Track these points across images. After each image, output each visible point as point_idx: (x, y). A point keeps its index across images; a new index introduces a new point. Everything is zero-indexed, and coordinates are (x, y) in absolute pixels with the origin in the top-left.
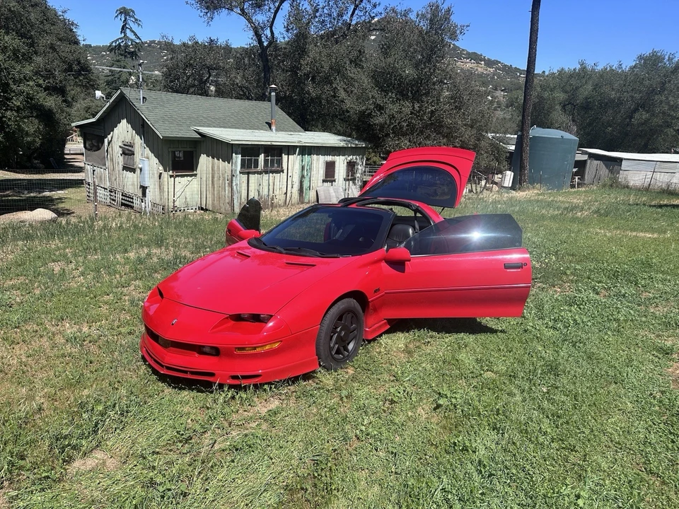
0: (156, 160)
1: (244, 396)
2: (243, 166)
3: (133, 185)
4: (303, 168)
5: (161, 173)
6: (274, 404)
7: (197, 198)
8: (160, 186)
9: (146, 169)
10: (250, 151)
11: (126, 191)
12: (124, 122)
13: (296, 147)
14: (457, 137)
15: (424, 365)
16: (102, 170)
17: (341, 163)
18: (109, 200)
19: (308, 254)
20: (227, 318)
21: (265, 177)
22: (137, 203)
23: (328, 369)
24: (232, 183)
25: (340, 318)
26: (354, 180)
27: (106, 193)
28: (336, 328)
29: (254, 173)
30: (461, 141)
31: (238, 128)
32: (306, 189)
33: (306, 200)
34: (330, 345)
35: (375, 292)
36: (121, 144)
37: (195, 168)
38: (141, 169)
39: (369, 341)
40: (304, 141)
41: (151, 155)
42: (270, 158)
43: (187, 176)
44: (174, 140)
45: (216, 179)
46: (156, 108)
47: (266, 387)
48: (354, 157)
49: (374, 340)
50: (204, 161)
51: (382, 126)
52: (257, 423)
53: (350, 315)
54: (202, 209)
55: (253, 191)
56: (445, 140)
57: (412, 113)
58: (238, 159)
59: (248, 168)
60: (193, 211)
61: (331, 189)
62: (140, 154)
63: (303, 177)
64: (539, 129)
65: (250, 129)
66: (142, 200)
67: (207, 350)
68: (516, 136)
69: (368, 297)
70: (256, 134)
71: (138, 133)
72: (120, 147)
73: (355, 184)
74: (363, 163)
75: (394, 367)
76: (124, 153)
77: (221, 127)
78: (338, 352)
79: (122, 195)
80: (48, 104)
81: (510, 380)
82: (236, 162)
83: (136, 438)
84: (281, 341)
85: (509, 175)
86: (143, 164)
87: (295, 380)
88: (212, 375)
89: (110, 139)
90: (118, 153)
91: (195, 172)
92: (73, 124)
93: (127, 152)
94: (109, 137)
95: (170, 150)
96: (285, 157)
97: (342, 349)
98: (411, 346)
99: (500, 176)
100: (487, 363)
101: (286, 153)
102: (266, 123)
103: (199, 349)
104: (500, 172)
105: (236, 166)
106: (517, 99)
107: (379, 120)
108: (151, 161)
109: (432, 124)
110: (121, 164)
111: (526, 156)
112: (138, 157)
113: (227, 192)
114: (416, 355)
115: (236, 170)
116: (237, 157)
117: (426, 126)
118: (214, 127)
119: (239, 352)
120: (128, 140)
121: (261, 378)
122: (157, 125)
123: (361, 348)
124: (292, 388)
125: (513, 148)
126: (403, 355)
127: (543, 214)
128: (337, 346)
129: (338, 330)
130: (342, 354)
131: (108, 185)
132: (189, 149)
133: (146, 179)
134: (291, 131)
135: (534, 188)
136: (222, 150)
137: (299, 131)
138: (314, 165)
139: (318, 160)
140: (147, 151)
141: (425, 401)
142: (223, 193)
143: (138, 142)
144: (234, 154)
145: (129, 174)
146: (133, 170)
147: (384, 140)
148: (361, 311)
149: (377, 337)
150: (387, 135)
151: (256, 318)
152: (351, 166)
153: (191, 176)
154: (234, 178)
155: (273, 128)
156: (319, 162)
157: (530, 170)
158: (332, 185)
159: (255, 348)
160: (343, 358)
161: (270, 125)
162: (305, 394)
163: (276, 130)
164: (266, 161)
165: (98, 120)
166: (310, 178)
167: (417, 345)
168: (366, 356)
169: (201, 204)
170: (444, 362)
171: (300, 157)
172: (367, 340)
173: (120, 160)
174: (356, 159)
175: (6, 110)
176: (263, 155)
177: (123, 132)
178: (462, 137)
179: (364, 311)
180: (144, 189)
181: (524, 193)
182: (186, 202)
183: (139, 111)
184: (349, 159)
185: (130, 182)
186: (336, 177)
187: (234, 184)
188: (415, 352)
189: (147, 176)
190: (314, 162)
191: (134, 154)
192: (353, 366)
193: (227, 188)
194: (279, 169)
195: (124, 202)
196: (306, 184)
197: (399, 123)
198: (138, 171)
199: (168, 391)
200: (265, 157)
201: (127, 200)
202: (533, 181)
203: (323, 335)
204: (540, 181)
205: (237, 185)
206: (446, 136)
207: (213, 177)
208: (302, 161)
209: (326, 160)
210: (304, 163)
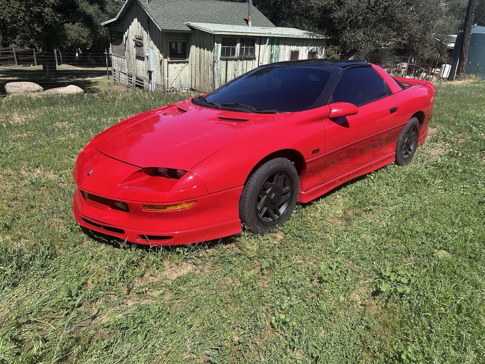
0: (158, 50)
1: (152, 258)
2: (222, 53)
3: (143, 70)
4: (272, 56)
5: (161, 60)
6: (187, 269)
7: (189, 81)
8: (161, 71)
9: (151, 58)
10: (228, 41)
11: (139, 75)
12: (136, 20)
13: (266, 38)
14: (405, 31)
15: (364, 236)
16: (122, 59)
17: (304, 52)
18: (127, 83)
19: (244, 109)
20: (140, 171)
21: (240, 63)
22: (146, 83)
23: (253, 232)
24: (214, 67)
25: (271, 179)
27: (125, 77)
28: (265, 190)
29: (231, 60)
30: (409, 34)
31: (221, 24)
34: (256, 208)
35: (313, 152)
36: (134, 38)
37: (187, 56)
38: (148, 58)
39: (304, 205)
40: (273, 33)
41: (155, 47)
42: (244, 47)
43: (181, 62)
44: (170, 33)
45: (202, 64)
46: (158, 7)
47: (178, 249)
48: (315, 47)
49: (310, 204)
50: (194, 50)
51: (341, 20)
52: (161, 291)
53: (282, 177)
54: (193, 90)
55: (230, 74)
56: (395, 33)
57: (367, 8)
58: (219, 47)
59: (227, 55)
60: (185, 91)
62: (147, 45)
64: (479, 27)
65: (231, 24)
66: (149, 82)
67: (119, 205)
68: (456, 36)
69: (305, 158)
70: (235, 28)
71: (145, 30)
72: (134, 40)
74: (322, 53)
75: (328, 235)
76: (136, 46)
77: (207, 22)
78: (267, 215)
79: (136, 79)
80: (89, 11)
81: (471, 263)
82: (217, 50)
83: (24, 299)
84: (196, 201)
85: (448, 67)
86: (149, 53)
87: (212, 244)
88: (122, 232)
89: (127, 36)
90: (132, 45)
91: (187, 60)
92: (102, 24)
93: (138, 44)
94: (126, 33)
95: (168, 41)
96: (257, 46)
97: (271, 212)
98: (350, 213)
99: (438, 70)
100: (440, 238)
101: (258, 42)
102: (244, 19)
103: (112, 204)
104: (440, 66)
105: (217, 53)
106: (459, 4)
107: (338, 14)
108: (155, 51)
109: (384, 18)
110: (135, 53)
111: (466, 49)
112: (145, 47)
113: (210, 75)
114: (355, 224)
115: (217, 57)
116: (218, 46)
117: (380, 20)
118: (203, 22)
119: (148, 210)
120: (139, 34)
121: (172, 240)
122: (157, 20)
123: (295, 211)
124: (210, 251)
125: (453, 45)
126: (340, 222)
127: (480, 97)
128: (265, 209)
129: (268, 191)
130: (272, 218)
131: (126, 71)
132: (183, 41)
133: (152, 66)
134: (264, 26)
135: (470, 78)
136: (206, 40)
137: (271, 27)
138: (281, 53)
139: (285, 49)
140: (152, 42)
141: (361, 282)
142: (207, 76)
143: (146, 36)
144: (216, 43)
145: (140, 62)
146: (142, 59)
147: (341, 32)
148: (296, 172)
149: (313, 201)
150: (345, 28)
151: (173, 174)
152: (312, 55)
153: (184, 63)
154: (215, 64)
155: (250, 23)
156: (285, 51)
157: (468, 62)
159: (165, 207)
160: (272, 222)
161: (247, 21)
162: (223, 260)
163: (252, 25)
164: (241, 50)
165: (118, 19)
167: (357, 212)
168: (298, 220)
169: (191, 86)
170: (388, 235)
171: (269, 47)
172: (301, 204)
173: (134, 51)
174: (317, 49)
175: (44, 7)
176: (239, 44)
177: (135, 28)
178: (410, 30)
179: (299, 174)
180: (150, 73)
181: (461, 82)
182: (180, 84)
183: (145, 9)
184: (311, 48)
185: (141, 68)
187: (215, 69)
188: (354, 219)
189: (152, 63)
190: (282, 51)
191: (143, 46)
192: (282, 231)
193: (210, 72)
194: (252, 57)
195: (137, 84)
197: (356, 18)
198: (146, 58)
199: (88, 242)
200: (241, 46)
201: (138, 83)
202: (469, 72)
203: (248, 196)
204: (476, 72)
205: (217, 69)
206: (396, 30)
207: (200, 64)
208: (271, 50)
209: (291, 49)
210: (272, 52)
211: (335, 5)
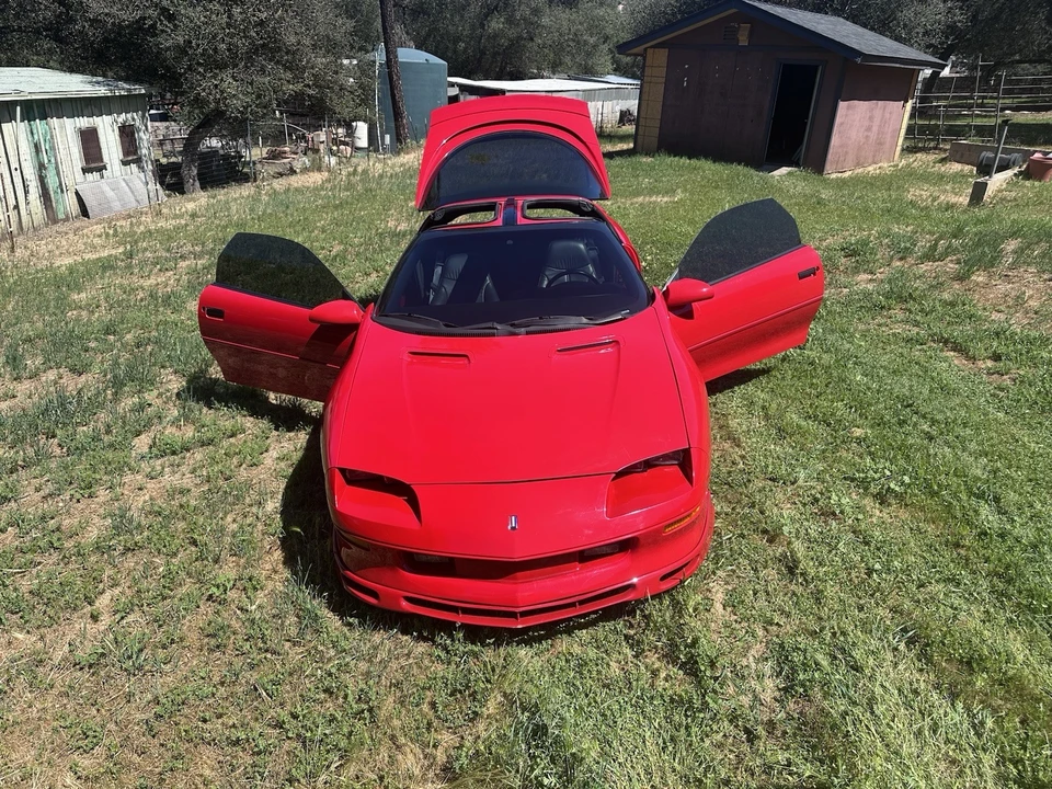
4: (37, 148)
13: (15, 103)
17: (107, 128)
26: (138, 161)
32: (55, 192)
33: (61, 216)
48: (129, 116)
61: (104, 185)
63: (41, 167)
73: (141, 168)
74: (146, 127)
138: (59, 140)
139: (63, 127)
152: (127, 134)
156: (66, 130)
158: (102, 177)
166: (57, 168)
171: (25, 125)
174: (134, 119)
184: (120, 120)
186: (105, 160)
190: (57, 133)
196: (52, 182)
208: (32, 133)
209: (78, 126)
210: (36, 137)
211: (160, 20)
